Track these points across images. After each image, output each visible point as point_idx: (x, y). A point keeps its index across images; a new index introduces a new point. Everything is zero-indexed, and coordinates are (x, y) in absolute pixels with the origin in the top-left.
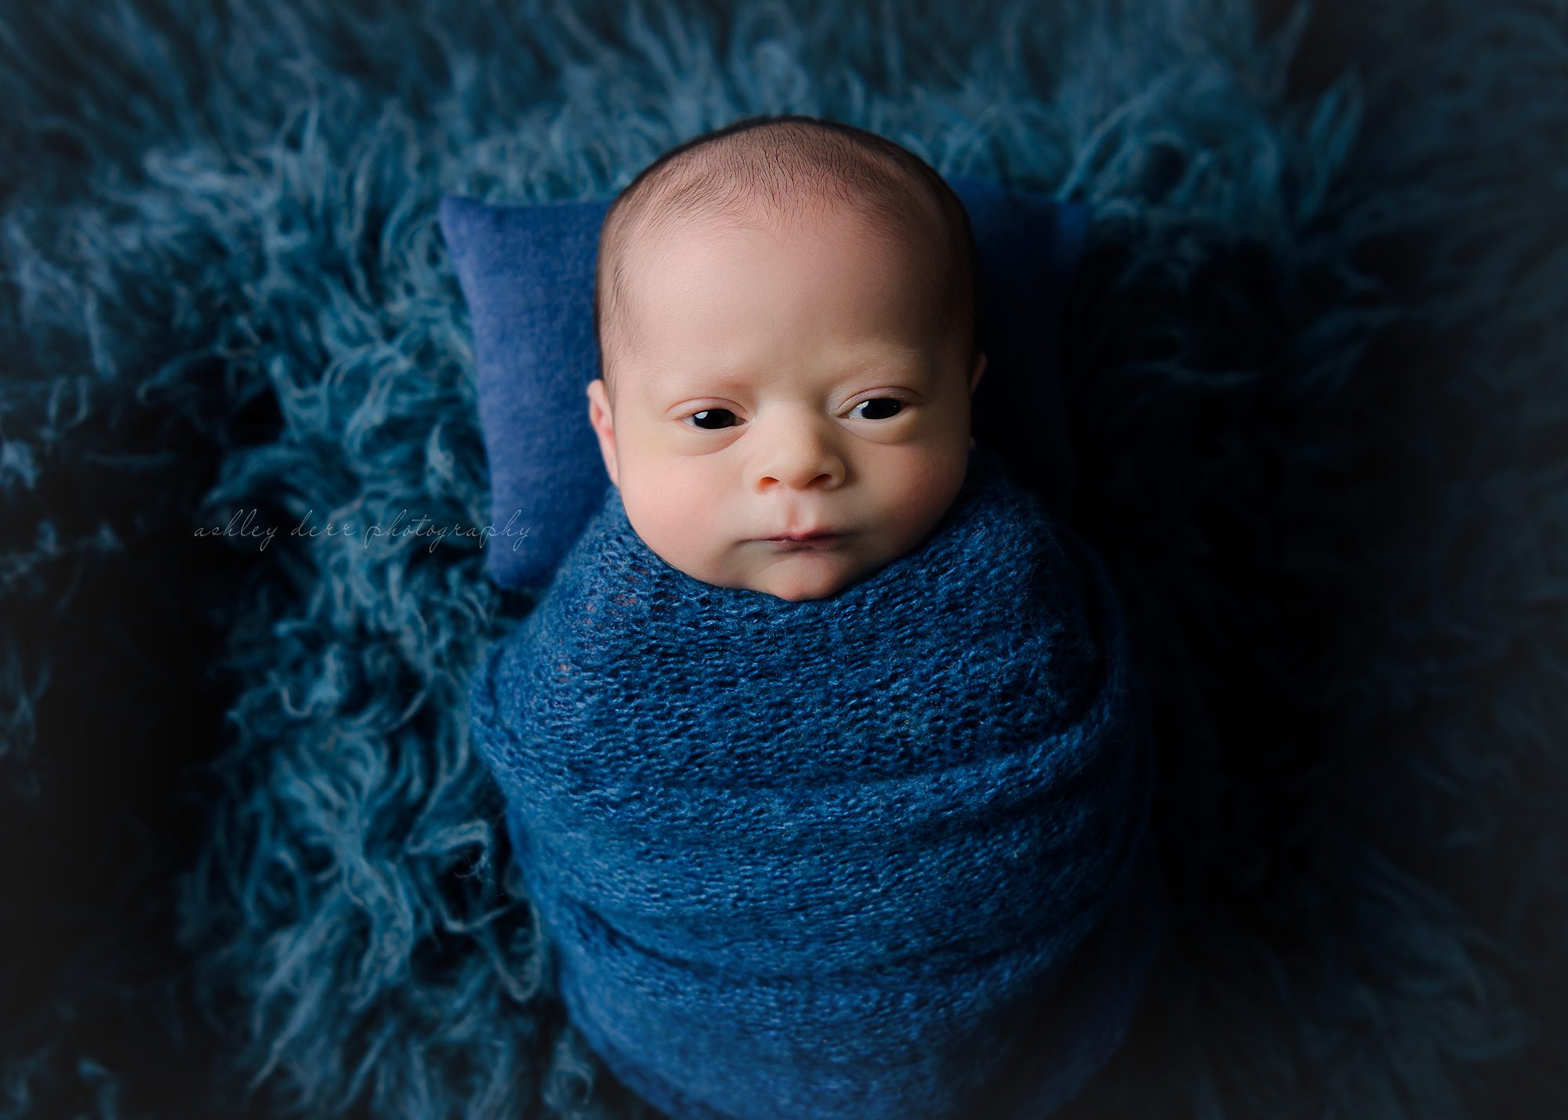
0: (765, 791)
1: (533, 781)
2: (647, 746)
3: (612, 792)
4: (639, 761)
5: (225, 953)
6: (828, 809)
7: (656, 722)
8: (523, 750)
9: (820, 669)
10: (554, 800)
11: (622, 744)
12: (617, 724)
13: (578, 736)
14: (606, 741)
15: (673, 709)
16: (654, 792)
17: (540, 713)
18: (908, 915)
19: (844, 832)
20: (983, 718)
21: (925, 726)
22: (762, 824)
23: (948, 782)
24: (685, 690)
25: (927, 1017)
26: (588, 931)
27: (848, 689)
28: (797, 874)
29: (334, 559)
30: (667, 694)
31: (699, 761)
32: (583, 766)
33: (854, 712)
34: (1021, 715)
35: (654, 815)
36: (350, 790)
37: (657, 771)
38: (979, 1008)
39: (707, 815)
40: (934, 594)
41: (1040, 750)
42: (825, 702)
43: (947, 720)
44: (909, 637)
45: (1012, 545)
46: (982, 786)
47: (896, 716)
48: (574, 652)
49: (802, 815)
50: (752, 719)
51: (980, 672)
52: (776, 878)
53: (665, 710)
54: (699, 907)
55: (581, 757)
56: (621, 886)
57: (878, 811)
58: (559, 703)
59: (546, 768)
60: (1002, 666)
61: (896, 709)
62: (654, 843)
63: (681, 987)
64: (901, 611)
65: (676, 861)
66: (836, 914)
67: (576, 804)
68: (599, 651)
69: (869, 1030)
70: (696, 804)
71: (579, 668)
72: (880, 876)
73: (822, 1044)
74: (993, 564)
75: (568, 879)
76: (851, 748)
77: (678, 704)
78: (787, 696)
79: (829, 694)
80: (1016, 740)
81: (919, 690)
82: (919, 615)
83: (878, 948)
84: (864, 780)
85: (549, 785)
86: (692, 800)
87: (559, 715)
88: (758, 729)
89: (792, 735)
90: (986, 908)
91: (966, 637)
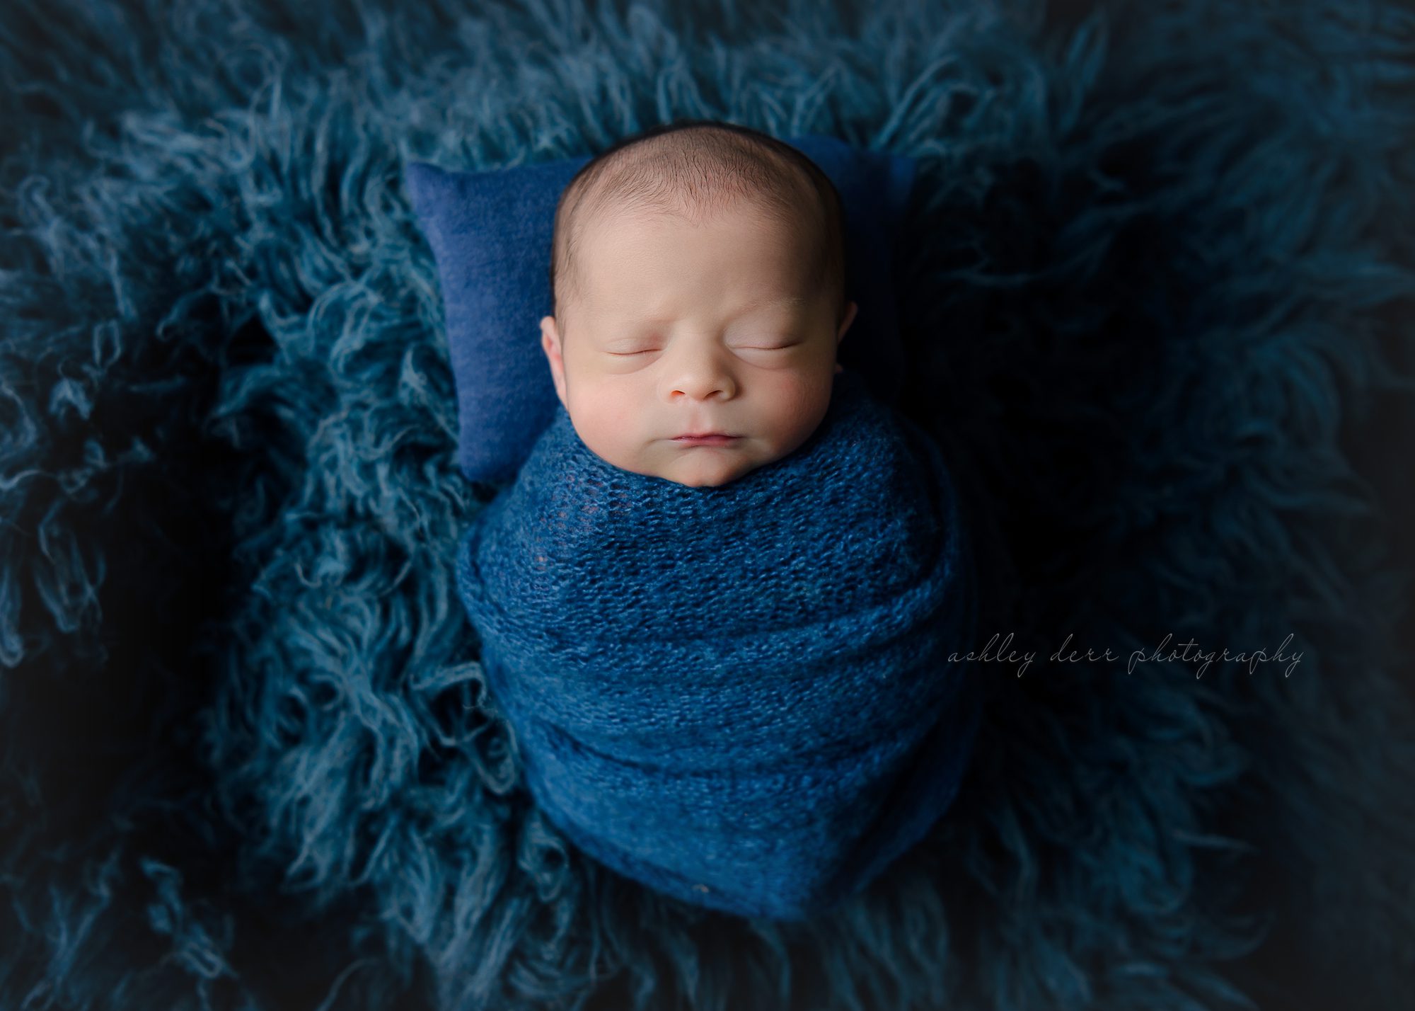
0: (698, 642)
1: (519, 644)
2: (608, 615)
3: (583, 650)
4: (602, 626)
5: (246, 768)
6: (748, 654)
7: (615, 598)
8: (510, 619)
9: (737, 552)
10: (536, 658)
11: (589, 615)
12: (584, 601)
13: (554, 611)
14: (576, 613)
15: (627, 588)
16: (614, 647)
17: (523, 593)
18: (806, 724)
19: (759, 670)
20: (861, 582)
21: (817, 591)
22: (698, 667)
23: (836, 629)
24: (636, 573)
25: (820, 793)
26: (557, 742)
27: (760, 566)
28: (723, 700)
29: (325, 457)
30: (622, 577)
31: (648, 623)
32: (557, 630)
33: (764, 583)
34: (887, 578)
35: (616, 665)
36: (350, 640)
37: (616, 633)
38: (858, 783)
39: (655, 663)
40: (822, 491)
41: (901, 601)
42: (743, 577)
43: (834, 585)
44: (803, 524)
45: (879, 454)
46: (860, 632)
47: (796, 584)
48: (550, 547)
49: (729, 659)
50: (689, 592)
51: (858, 549)
52: (708, 704)
53: (621, 588)
54: (650, 728)
55: (557, 625)
56: (587, 714)
57: (785, 653)
58: (538, 586)
59: (529, 634)
60: (872, 546)
61: (796, 579)
62: (613, 683)
63: (634, 782)
64: (797, 504)
65: (631, 695)
66: (754, 727)
67: (554, 660)
68: (569, 548)
69: (778, 804)
70: (647, 655)
71: (554, 560)
72: (786, 698)
73: (743, 817)
74: (866, 469)
75: (543, 709)
76: (762, 609)
77: (631, 584)
78: (714, 573)
79: (745, 570)
80: (884, 596)
81: (812, 565)
82: (810, 507)
83: (783, 749)
84: (771, 630)
85: (533, 647)
86: (644, 652)
87: (538, 595)
88: (693, 599)
89: (718, 602)
90: (863, 715)
91: (845, 524)
